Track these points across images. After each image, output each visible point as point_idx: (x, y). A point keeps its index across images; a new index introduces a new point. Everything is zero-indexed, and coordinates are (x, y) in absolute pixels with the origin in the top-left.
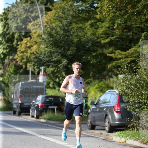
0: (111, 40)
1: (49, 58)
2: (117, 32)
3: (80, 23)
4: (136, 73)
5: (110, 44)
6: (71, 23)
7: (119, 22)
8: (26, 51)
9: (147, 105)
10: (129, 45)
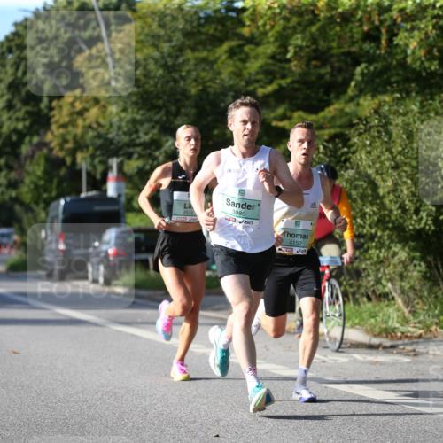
0: (281, 88)
1: (131, 135)
2: (295, 66)
3: (204, 50)
4: (348, 164)
5: (280, 96)
6: (181, 49)
7: (299, 42)
8: (72, 123)
9: (376, 240)
10: (325, 98)
